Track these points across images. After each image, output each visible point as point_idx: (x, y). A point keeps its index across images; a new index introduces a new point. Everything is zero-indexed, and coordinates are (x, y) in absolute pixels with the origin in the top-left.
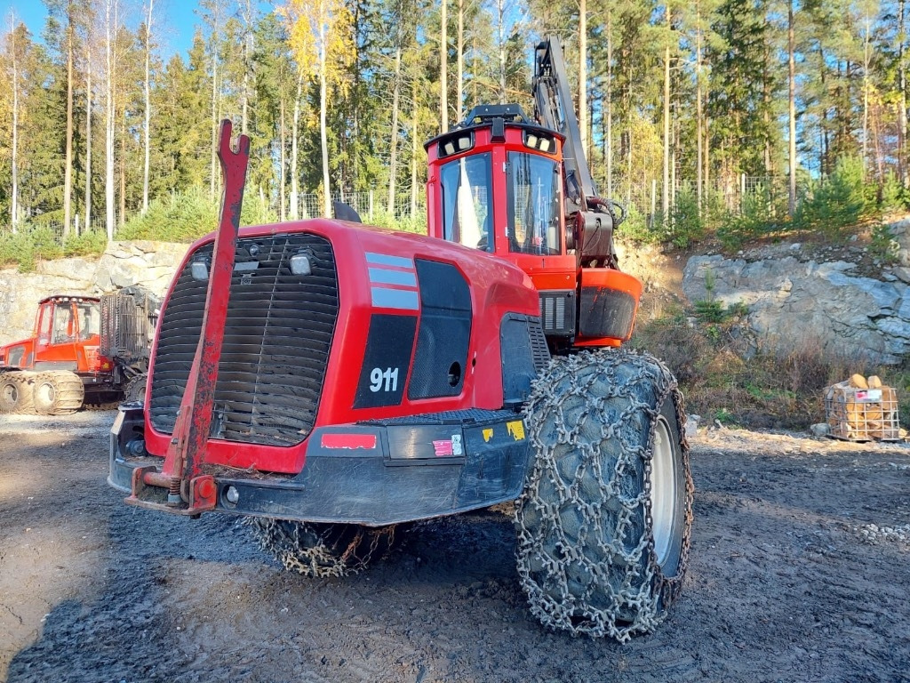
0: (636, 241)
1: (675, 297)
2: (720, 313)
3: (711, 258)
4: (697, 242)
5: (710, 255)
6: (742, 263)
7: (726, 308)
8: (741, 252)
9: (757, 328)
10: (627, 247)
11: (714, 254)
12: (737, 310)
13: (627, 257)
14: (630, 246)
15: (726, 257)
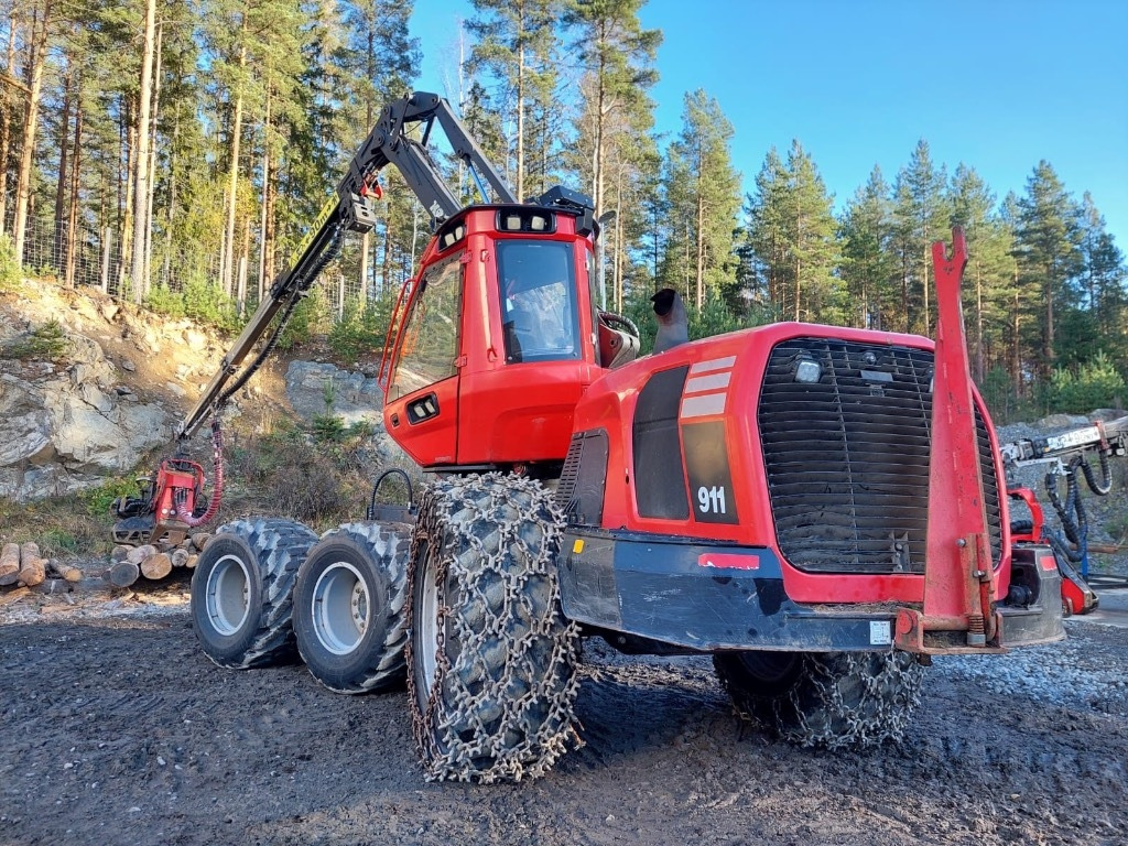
0: (221, 330)
1: (280, 407)
2: (341, 431)
3: (320, 366)
4: (299, 345)
5: (319, 362)
6: (361, 377)
7: (348, 426)
8: (357, 364)
9: (383, 450)
10: (209, 335)
11: (325, 362)
12: (358, 429)
13: (211, 349)
14: (214, 335)
15: (341, 368)
